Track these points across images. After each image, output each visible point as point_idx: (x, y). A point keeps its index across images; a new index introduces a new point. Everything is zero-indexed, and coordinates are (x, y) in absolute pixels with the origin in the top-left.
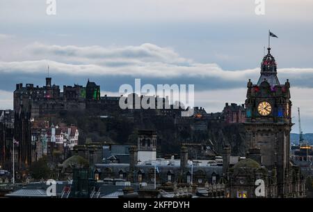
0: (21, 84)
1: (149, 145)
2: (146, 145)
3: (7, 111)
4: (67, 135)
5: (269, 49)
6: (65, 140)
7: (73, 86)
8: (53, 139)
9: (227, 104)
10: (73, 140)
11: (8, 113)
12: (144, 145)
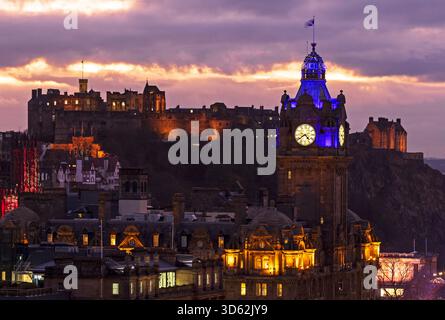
0: (40, 90)
1: (135, 190)
2: (131, 191)
3: (7, 133)
4: (103, 171)
5: (314, 45)
6: (99, 179)
7: (122, 92)
8: (79, 177)
9: (371, 119)
10: (112, 178)
11: (9, 136)
12: (127, 190)
